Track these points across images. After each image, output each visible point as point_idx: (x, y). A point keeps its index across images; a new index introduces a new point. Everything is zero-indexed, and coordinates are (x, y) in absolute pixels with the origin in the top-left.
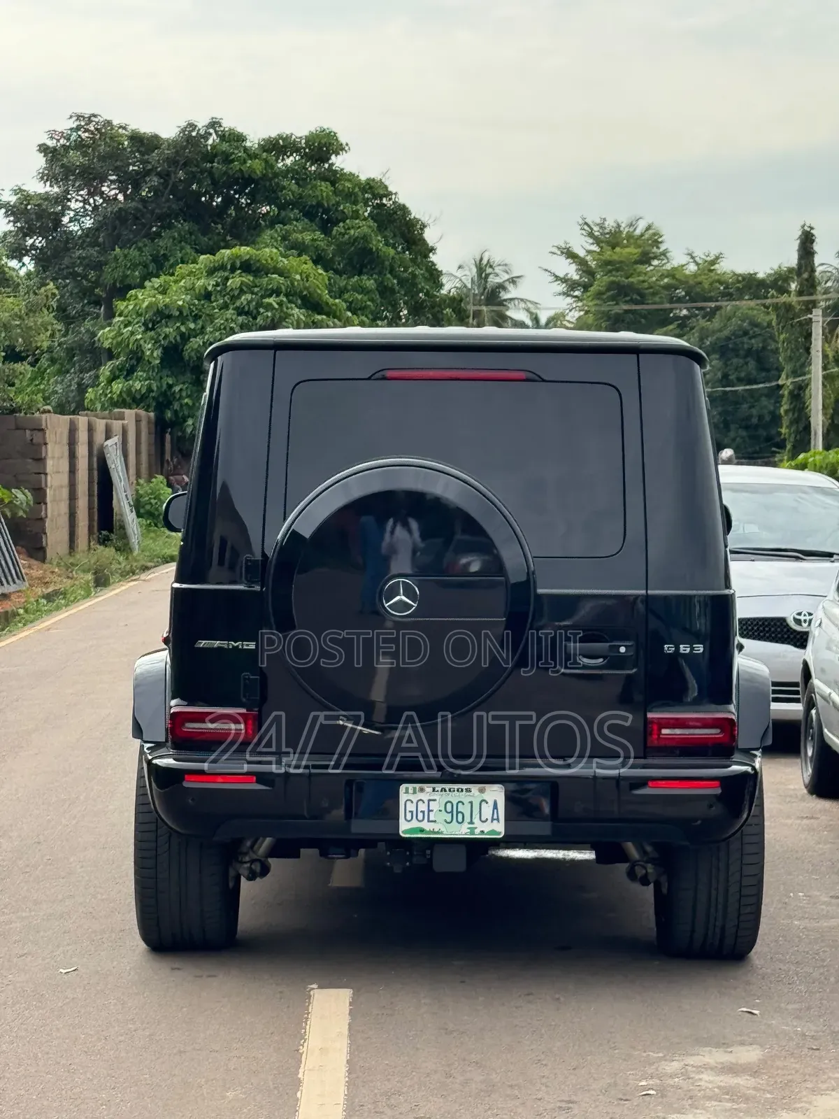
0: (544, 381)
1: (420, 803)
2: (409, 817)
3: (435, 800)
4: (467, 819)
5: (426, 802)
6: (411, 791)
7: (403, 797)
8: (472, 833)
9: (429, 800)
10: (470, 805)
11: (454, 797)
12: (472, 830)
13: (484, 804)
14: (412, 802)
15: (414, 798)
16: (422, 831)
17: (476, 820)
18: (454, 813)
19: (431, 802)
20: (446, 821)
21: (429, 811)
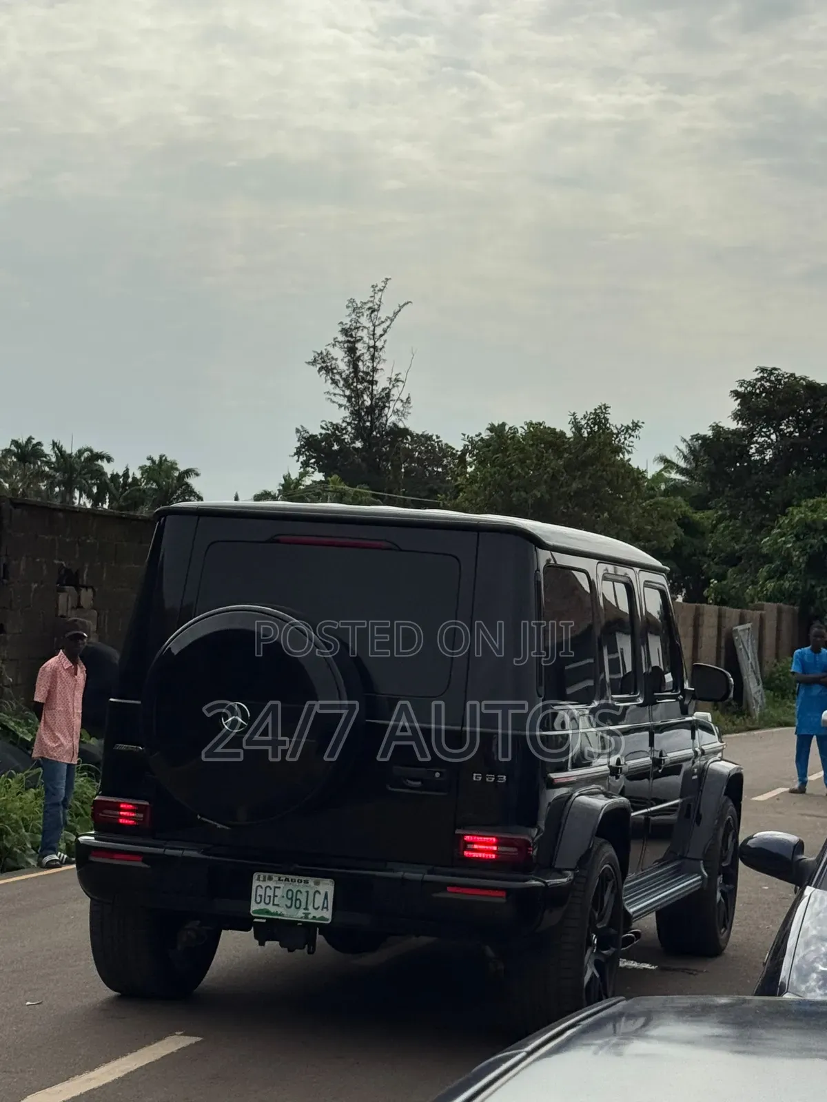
0: (401, 550)
1: (268, 889)
2: (258, 900)
3: (279, 888)
4: (303, 905)
5: (273, 889)
6: (261, 879)
7: (255, 884)
8: (306, 917)
9: (275, 887)
10: (306, 894)
11: (295, 887)
12: (306, 915)
13: (317, 895)
14: (262, 888)
15: (264, 885)
16: (268, 912)
17: (310, 907)
18: (294, 901)
19: (276, 889)
20: (286, 905)
21: (275, 896)
